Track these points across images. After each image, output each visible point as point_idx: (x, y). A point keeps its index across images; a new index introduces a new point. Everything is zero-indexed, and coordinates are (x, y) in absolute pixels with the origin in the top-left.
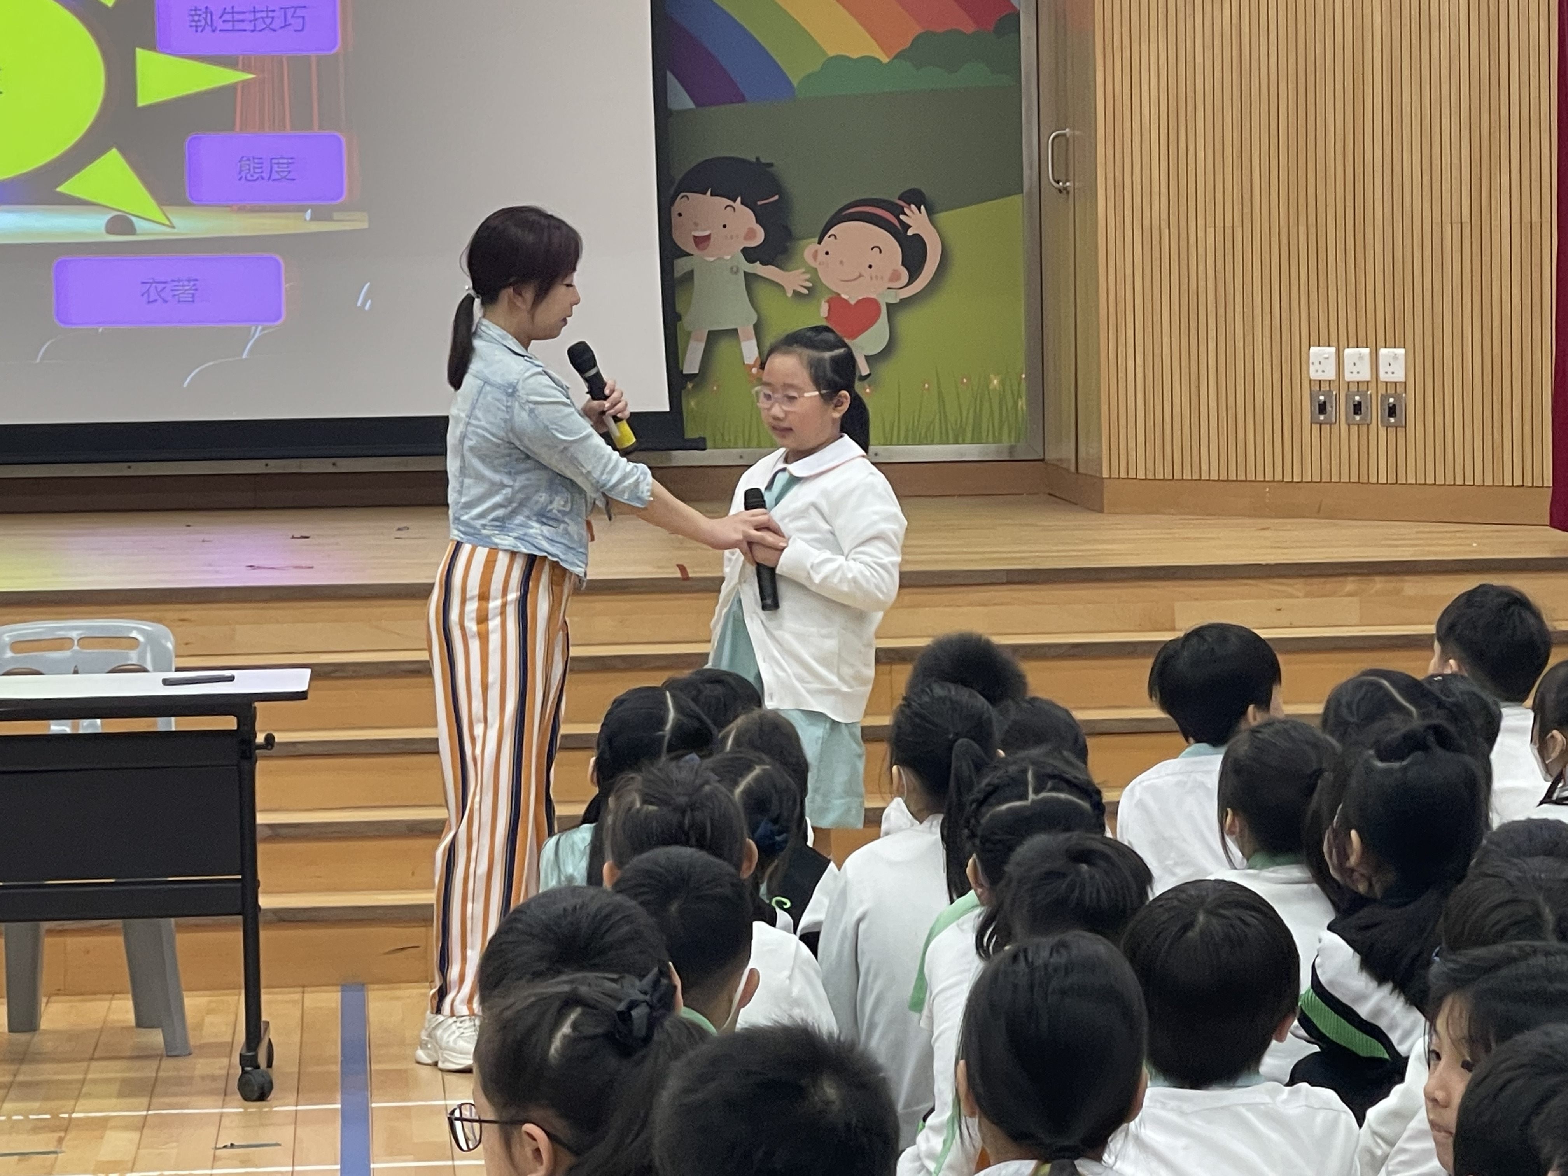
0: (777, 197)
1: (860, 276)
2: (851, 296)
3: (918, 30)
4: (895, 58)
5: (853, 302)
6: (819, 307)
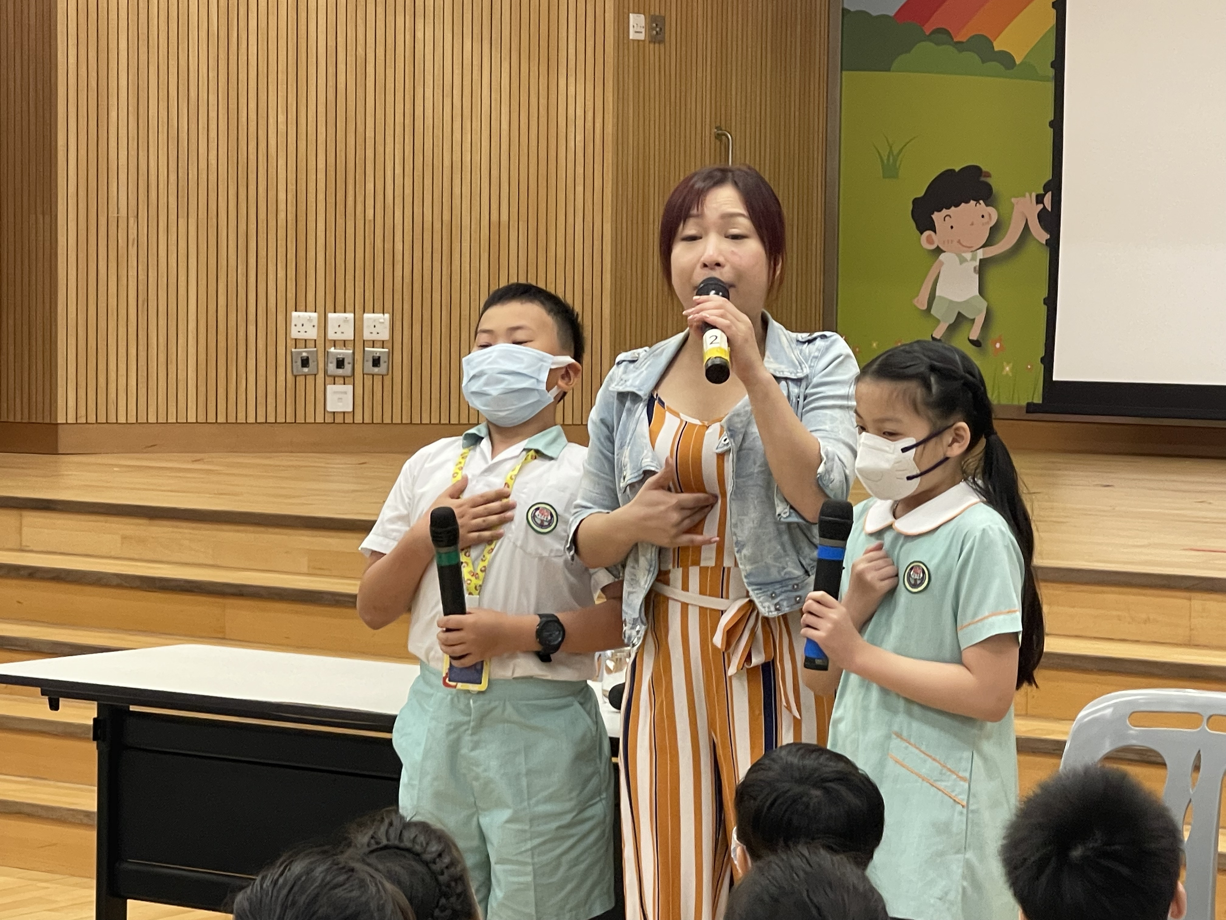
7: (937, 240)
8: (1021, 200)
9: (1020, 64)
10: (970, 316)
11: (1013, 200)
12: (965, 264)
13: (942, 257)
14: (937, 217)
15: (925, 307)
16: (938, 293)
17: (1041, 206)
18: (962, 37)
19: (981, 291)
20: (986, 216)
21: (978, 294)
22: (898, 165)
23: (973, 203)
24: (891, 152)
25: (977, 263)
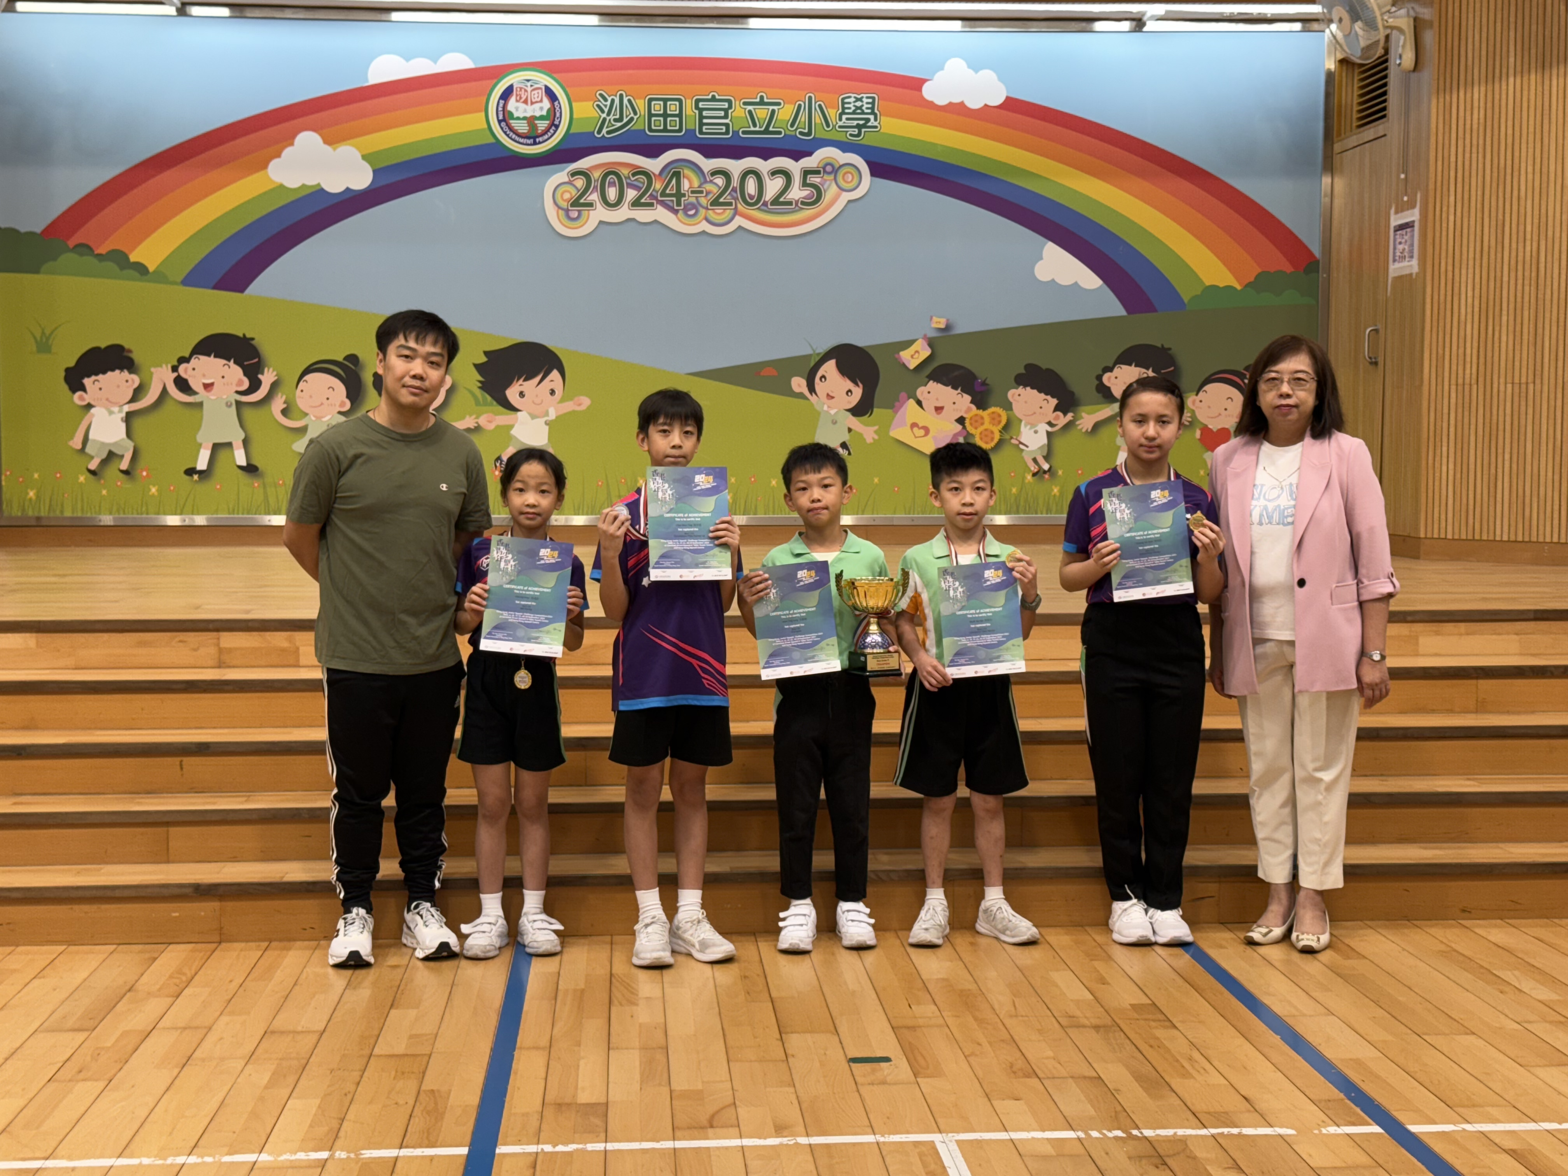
0: (1172, 368)
1: (1220, 414)
2: (1214, 426)
3: (1259, 270)
4: (1247, 286)
5: (1215, 430)
6: (1195, 432)
7: (88, 398)
8: (159, 369)
9: (154, 272)
10: (119, 452)
11: (153, 370)
12: (113, 416)
13: (93, 410)
14: (87, 382)
15: (79, 446)
16: (91, 436)
17: (175, 374)
18: (102, 250)
19: (129, 434)
20: (130, 382)
21: (124, 435)
22: (50, 341)
23: (117, 372)
24: (43, 333)
25: (124, 415)
